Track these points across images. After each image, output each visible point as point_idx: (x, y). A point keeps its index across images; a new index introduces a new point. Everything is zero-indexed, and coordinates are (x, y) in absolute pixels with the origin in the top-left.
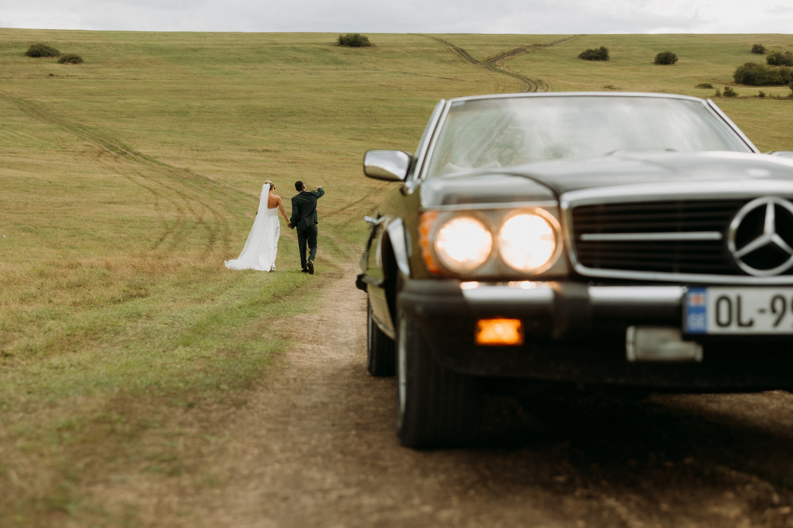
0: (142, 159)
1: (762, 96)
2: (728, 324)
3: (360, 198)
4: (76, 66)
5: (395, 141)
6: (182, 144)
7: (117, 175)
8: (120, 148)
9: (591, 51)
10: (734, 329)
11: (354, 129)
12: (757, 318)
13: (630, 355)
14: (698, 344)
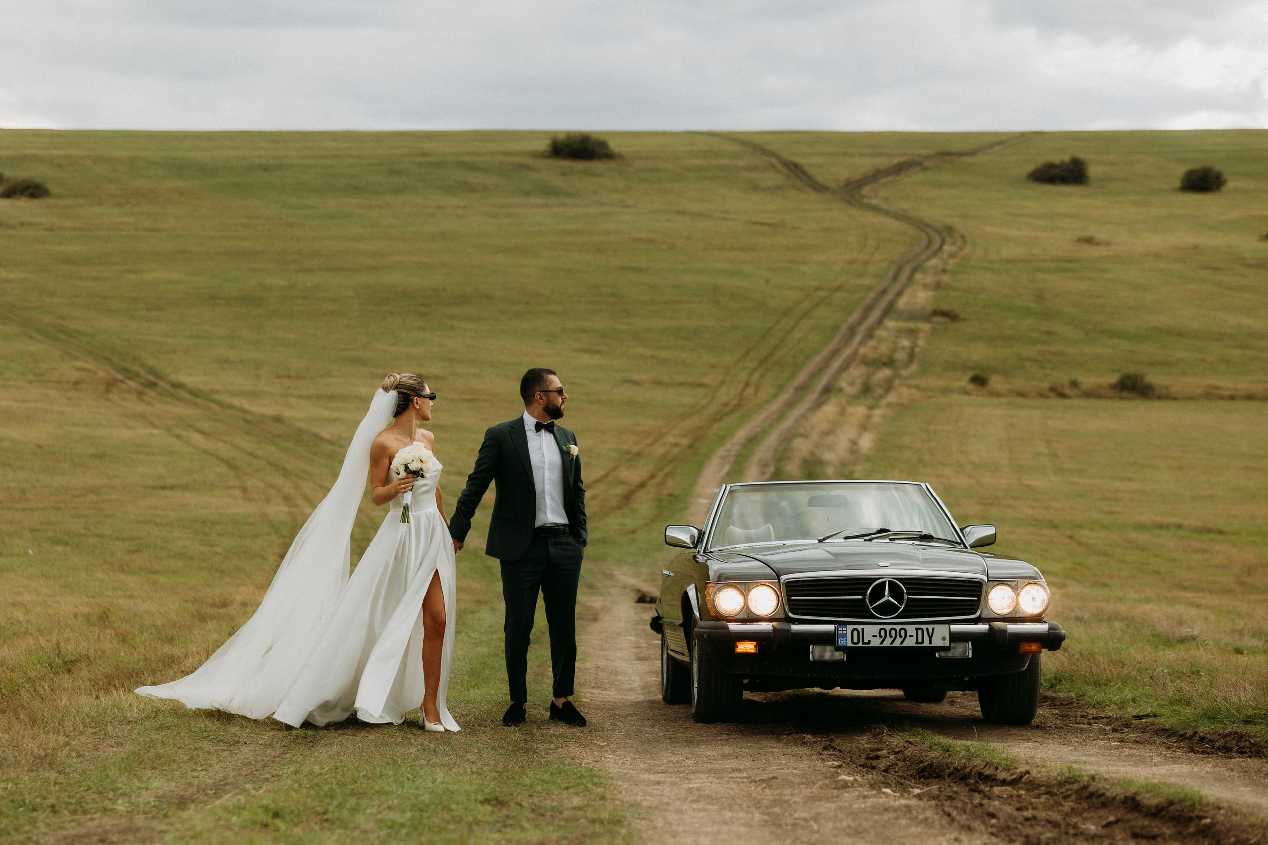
0: (188, 396)
2: (858, 643)
3: (602, 473)
4: (35, 202)
5: (664, 354)
6: (258, 365)
7: (155, 431)
8: (142, 372)
9: (1051, 166)
10: (860, 645)
11: (583, 330)
12: (872, 639)
13: (811, 659)
14: (844, 653)
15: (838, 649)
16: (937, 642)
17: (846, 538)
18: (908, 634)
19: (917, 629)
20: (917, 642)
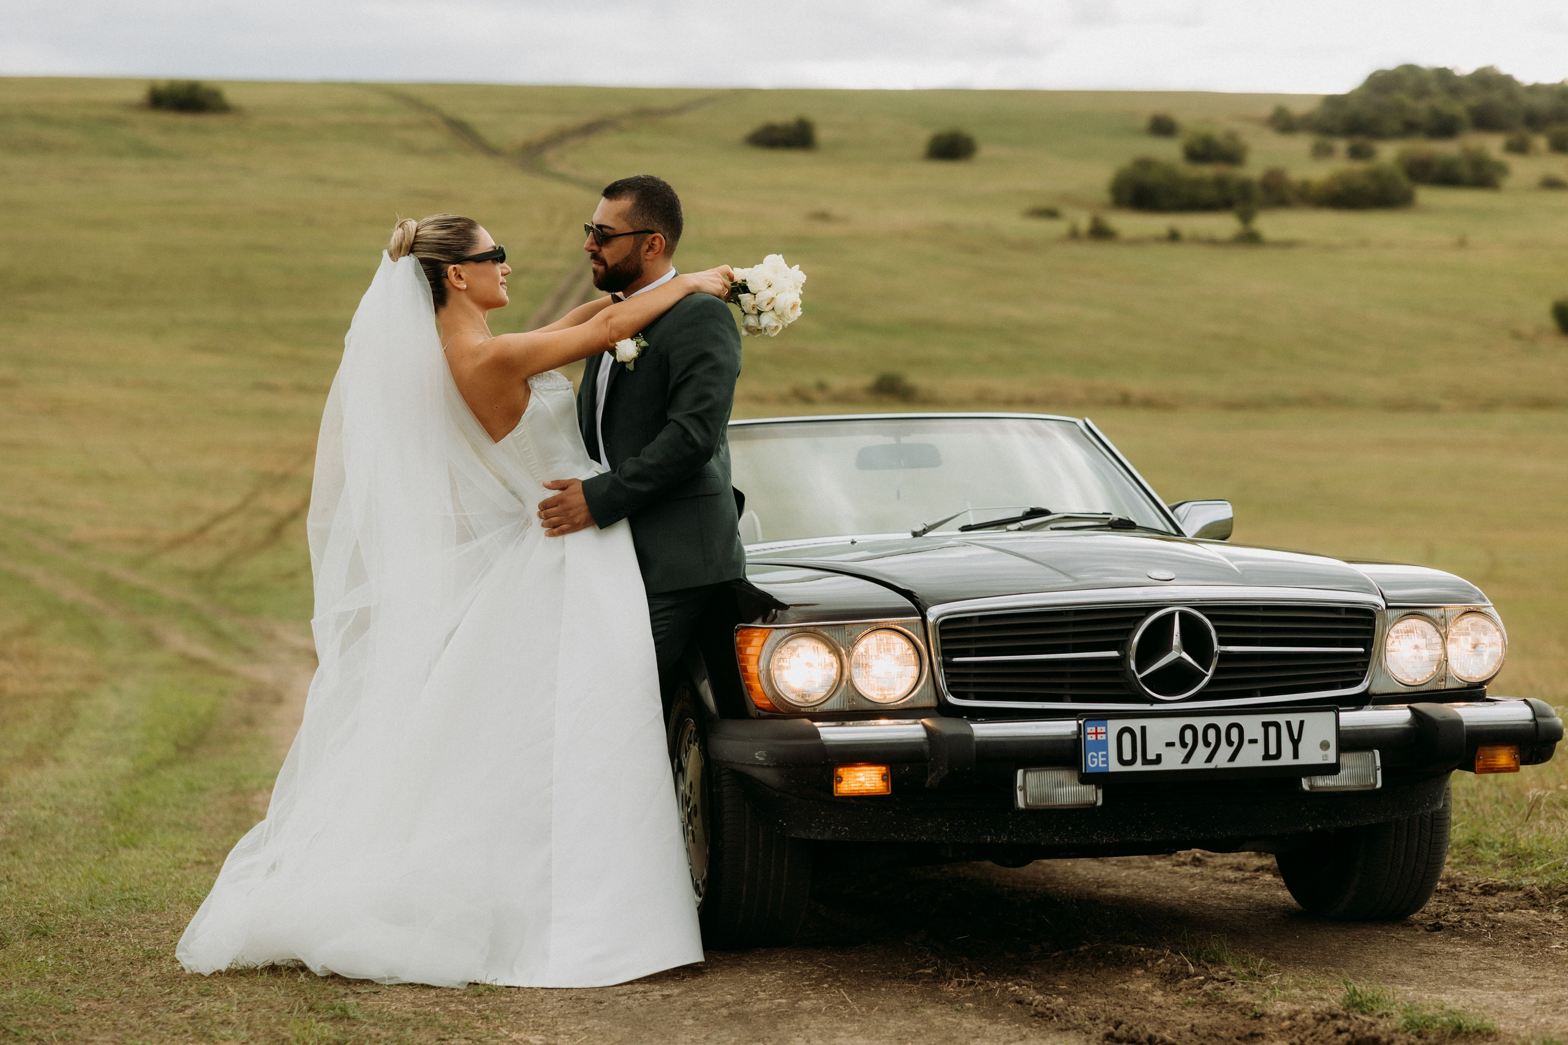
1: (1174, 237)
2: (1132, 762)
3: (238, 501)
9: (773, 128)
10: (1138, 767)
11: (202, 324)
12: (1167, 753)
13: (1021, 804)
14: (1097, 787)
15: (1086, 779)
16: (1311, 754)
17: (966, 528)
18: (1246, 738)
19: (1266, 725)
20: (1267, 756)
